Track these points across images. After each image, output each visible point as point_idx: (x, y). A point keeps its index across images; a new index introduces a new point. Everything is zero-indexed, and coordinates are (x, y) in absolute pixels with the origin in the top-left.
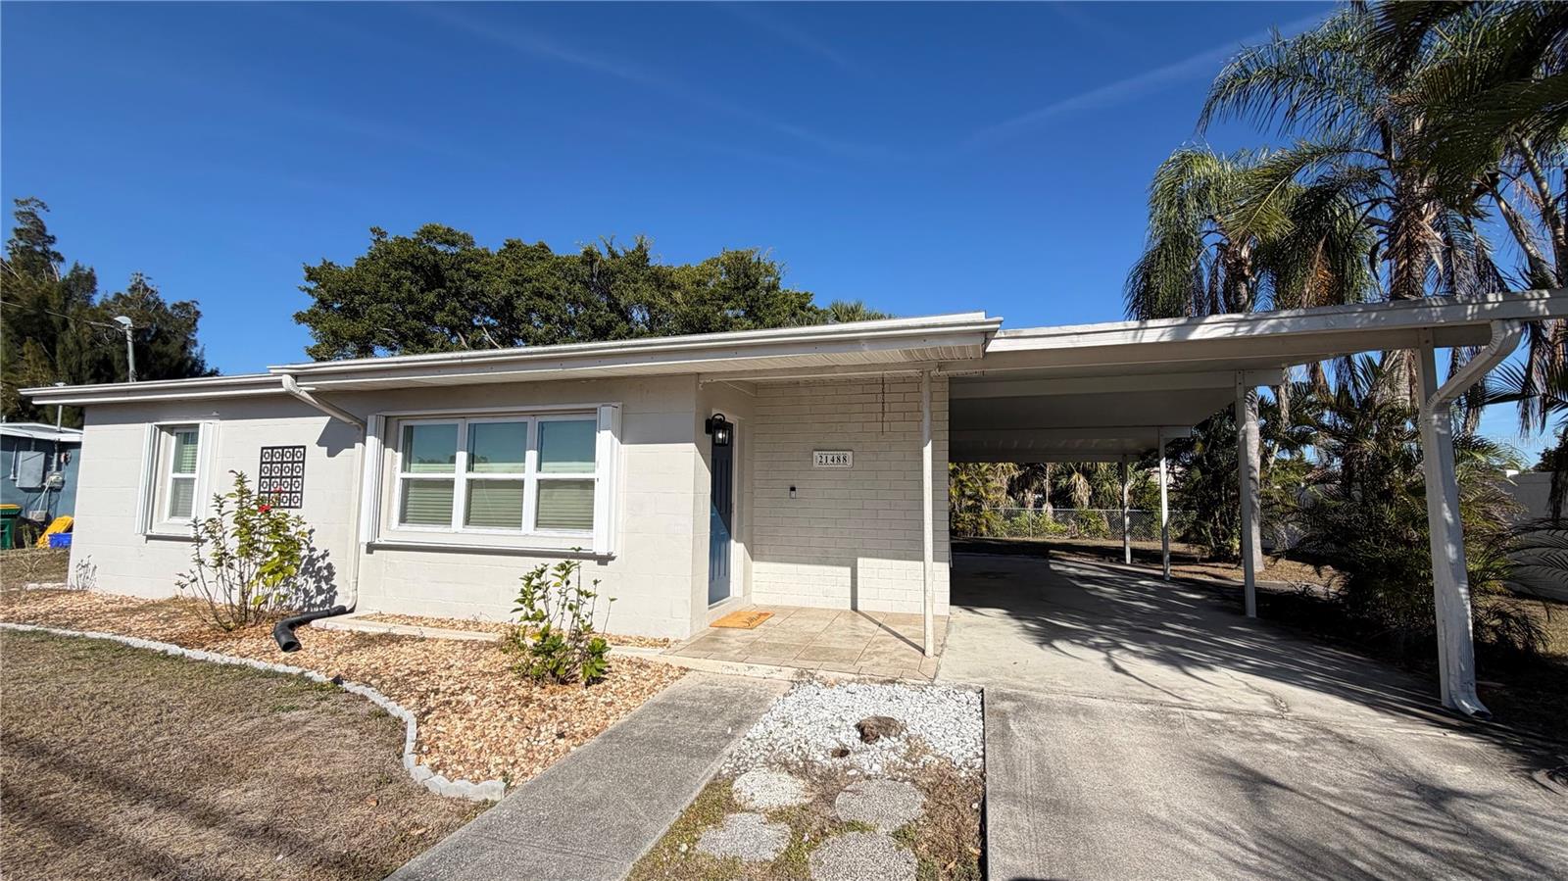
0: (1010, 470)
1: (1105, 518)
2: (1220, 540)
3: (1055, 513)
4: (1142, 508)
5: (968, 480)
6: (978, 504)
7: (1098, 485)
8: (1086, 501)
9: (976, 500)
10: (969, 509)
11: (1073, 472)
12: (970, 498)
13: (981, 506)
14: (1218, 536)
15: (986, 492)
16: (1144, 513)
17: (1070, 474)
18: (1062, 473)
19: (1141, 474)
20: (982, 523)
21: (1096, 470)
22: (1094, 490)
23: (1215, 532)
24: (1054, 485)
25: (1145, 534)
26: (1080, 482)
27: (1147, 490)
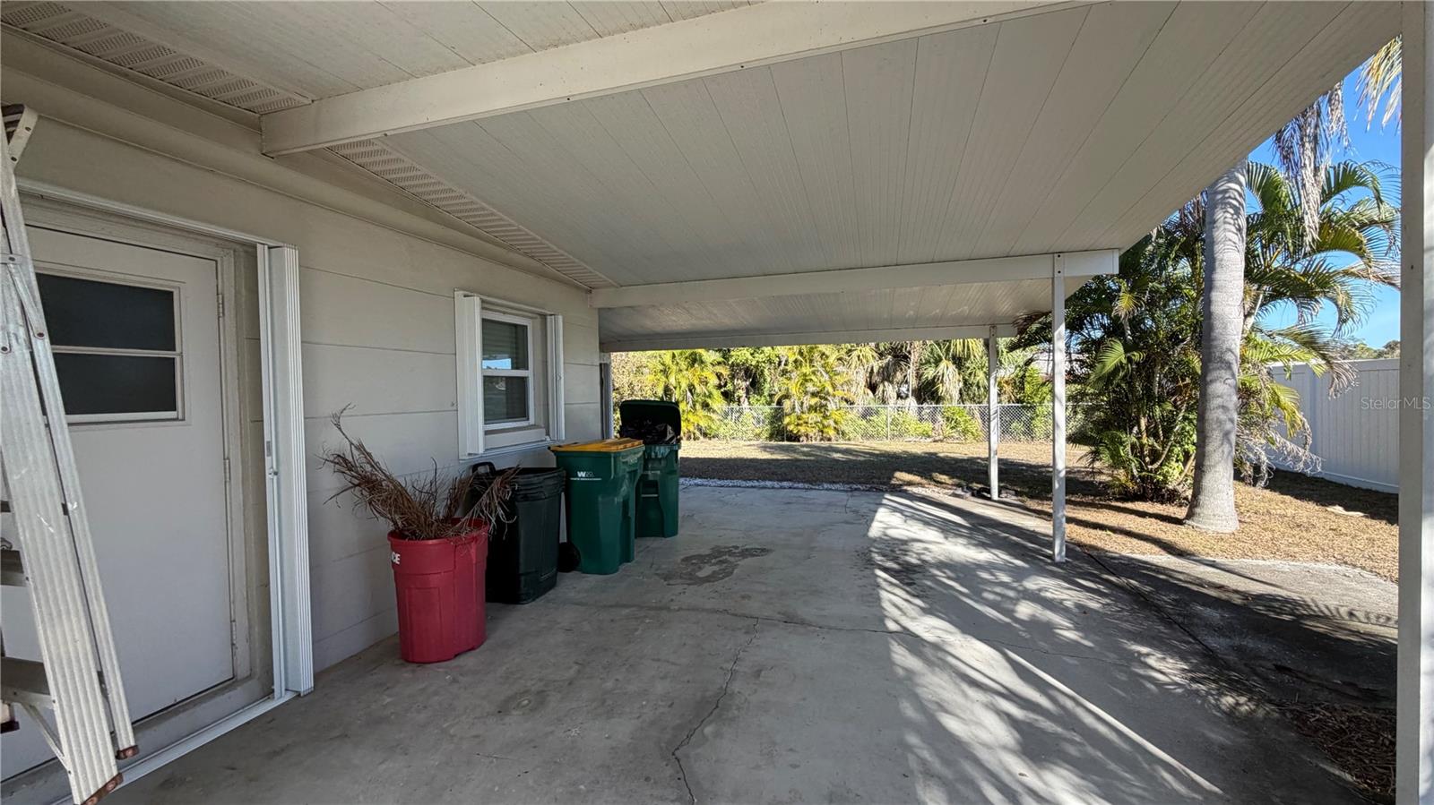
0: (868, 357)
1: (977, 415)
2: (1146, 464)
3: (920, 410)
4: (1022, 402)
5: (814, 373)
6: (824, 402)
7: (970, 374)
8: (956, 395)
9: (821, 398)
10: (812, 409)
11: (941, 360)
12: (814, 395)
13: (826, 405)
14: (1142, 457)
15: (834, 387)
16: (1023, 407)
17: (938, 361)
18: (928, 362)
19: (1020, 356)
20: (829, 426)
21: (969, 356)
22: (965, 382)
23: (1137, 450)
24: (919, 376)
25: (1024, 433)
26: (947, 369)
27: (1029, 379)
